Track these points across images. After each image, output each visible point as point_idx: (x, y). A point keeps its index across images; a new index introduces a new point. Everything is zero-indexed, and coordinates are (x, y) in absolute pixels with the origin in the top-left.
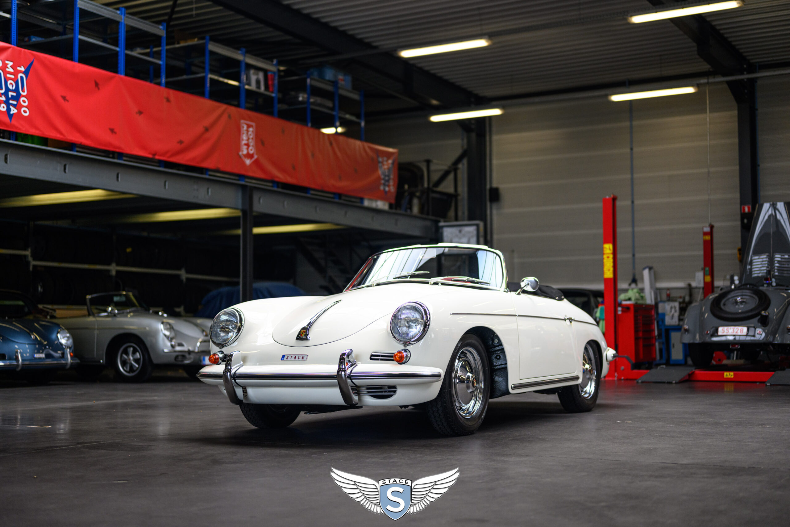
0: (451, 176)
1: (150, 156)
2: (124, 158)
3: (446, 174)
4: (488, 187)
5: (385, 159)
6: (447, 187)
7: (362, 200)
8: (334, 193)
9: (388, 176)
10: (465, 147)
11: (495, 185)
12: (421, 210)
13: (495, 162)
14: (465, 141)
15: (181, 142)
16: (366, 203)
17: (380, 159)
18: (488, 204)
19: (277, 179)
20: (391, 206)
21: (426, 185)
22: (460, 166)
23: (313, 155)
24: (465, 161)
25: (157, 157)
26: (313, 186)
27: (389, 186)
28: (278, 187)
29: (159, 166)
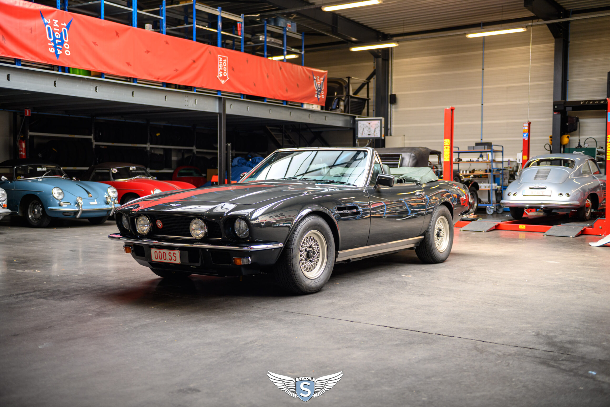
0: (365, 88)
1: (156, 80)
2: (138, 81)
3: (361, 87)
4: (389, 94)
5: (318, 77)
6: (362, 94)
7: (302, 104)
8: (283, 101)
9: (320, 88)
10: (375, 67)
11: (393, 93)
12: (345, 110)
13: (394, 77)
14: (375, 64)
15: (176, 70)
16: (305, 106)
17: (315, 78)
18: (389, 105)
19: (243, 93)
20: (322, 108)
22: (372, 81)
23: (268, 77)
24: (375, 77)
25: (160, 81)
26: (268, 96)
27: (320, 95)
28: (244, 98)
29: (163, 87)
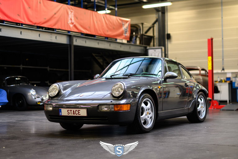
0: (152, 29)
1: (34, 24)
2: (24, 26)
3: (150, 28)
4: (166, 33)
5: (125, 23)
6: (150, 34)
7: (116, 39)
8: (105, 37)
9: (127, 30)
10: (157, 17)
11: (169, 32)
12: (140, 43)
14: (157, 15)
15: (45, 19)
16: (118, 41)
17: (123, 23)
18: (166, 40)
19: (82, 32)
20: (128, 42)
21: (142, 33)
22: (155, 25)
23: (97, 22)
24: (157, 23)
25: (36, 25)
26: (97, 34)
27: (127, 34)
28: (83, 35)
29: (37, 28)
